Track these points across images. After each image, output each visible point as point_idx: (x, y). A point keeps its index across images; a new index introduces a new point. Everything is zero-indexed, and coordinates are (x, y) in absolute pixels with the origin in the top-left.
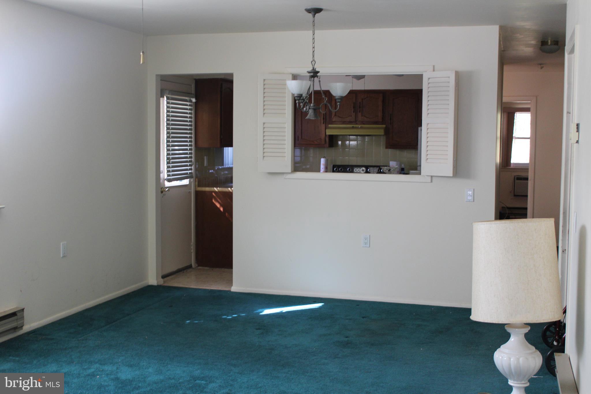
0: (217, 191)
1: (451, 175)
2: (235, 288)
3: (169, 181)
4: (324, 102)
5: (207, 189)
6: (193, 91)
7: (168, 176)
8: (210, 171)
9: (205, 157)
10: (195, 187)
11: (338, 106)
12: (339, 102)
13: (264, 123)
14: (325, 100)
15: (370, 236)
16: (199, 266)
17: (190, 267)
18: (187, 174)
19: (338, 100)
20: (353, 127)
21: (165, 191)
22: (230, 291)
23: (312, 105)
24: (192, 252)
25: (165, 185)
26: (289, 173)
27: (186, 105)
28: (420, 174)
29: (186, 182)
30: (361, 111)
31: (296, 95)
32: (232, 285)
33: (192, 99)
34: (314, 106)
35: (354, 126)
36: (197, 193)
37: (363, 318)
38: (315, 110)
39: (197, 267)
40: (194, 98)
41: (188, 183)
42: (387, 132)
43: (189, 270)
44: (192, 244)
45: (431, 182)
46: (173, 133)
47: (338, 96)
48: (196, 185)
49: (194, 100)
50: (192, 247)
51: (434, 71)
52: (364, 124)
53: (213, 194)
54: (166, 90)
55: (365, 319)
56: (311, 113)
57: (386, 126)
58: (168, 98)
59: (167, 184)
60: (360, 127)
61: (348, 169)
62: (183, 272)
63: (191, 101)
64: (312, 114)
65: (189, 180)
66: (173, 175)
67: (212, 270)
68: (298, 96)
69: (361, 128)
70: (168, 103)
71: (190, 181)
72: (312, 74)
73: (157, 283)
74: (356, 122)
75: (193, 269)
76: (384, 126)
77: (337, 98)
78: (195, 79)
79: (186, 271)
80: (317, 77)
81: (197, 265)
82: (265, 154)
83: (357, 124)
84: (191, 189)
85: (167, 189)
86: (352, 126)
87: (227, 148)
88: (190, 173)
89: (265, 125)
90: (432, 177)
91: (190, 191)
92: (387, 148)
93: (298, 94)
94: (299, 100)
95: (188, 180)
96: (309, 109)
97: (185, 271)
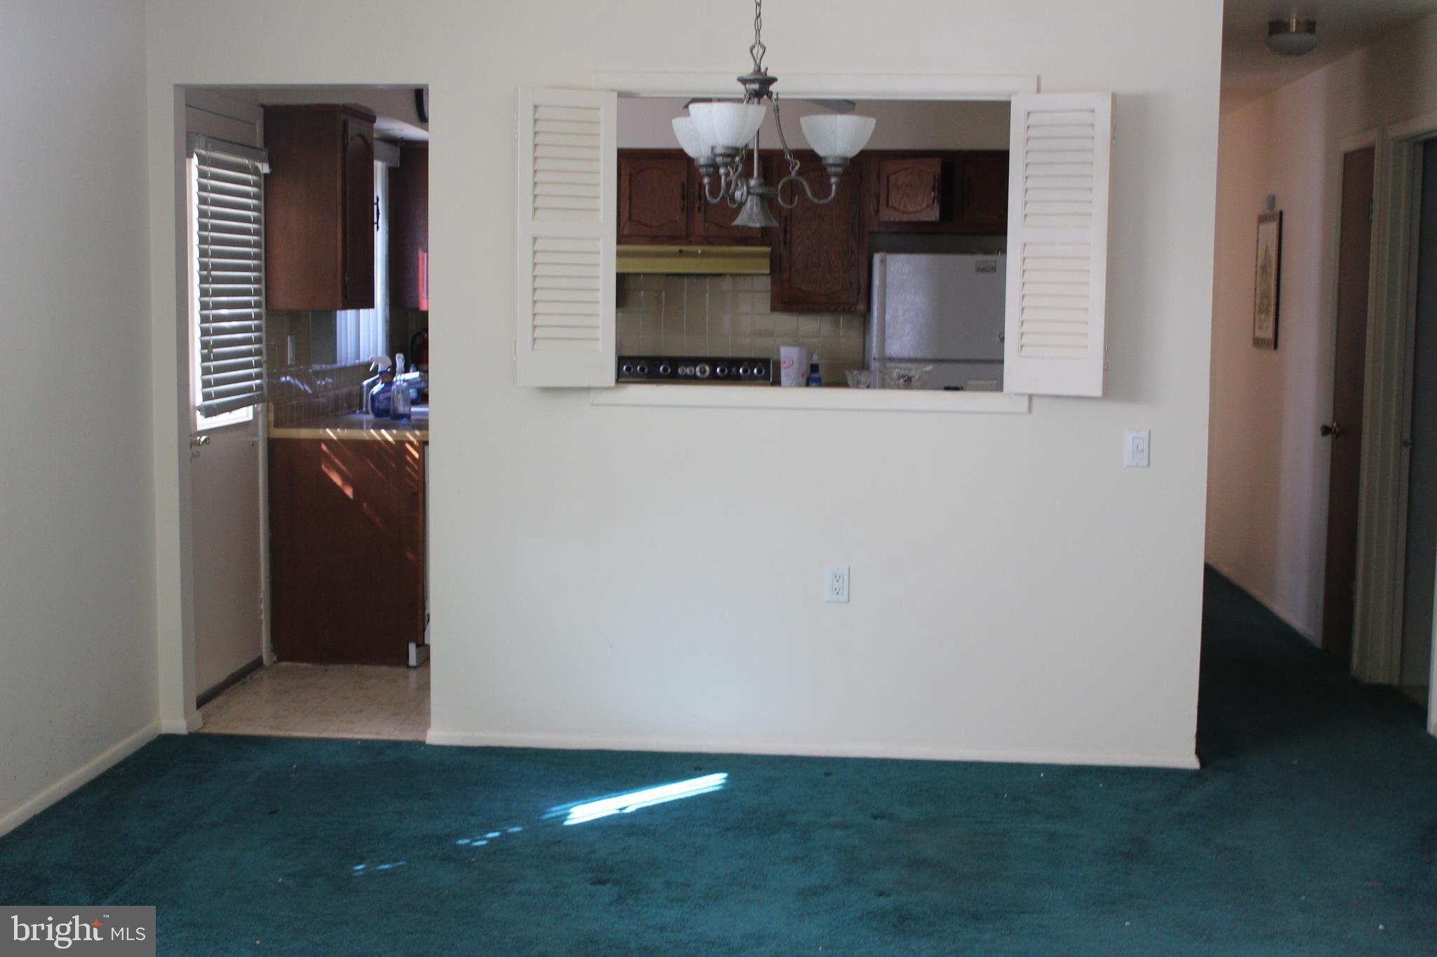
0: (335, 438)
1: (1097, 391)
2: (437, 735)
3: (209, 412)
4: (790, 173)
5: (305, 433)
6: (259, 141)
7: (207, 397)
8: (283, 379)
9: (289, 337)
10: (268, 427)
11: (834, 187)
12: (836, 175)
13: (535, 239)
14: (793, 168)
15: (849, 569)
16: (280, 659)
17: (257, 665)
18: (249, 389)
19: (833, 169)
20: (681, 251)
21: (198, 443)
22: (422, 744)
23: (753, 182)
24: (262, 621)
25: (198, 424)
26: (608, 388)
27: (246, 183)
28: (999, 387)
29: (244, 414)
30: (702, 208)
31: (719, 151)
32: (427, 725)
33: (259, 165)
34: (760, 185)
35: (685, 248)
36: (272, 444)
37: (876, 817)
38: (762, 197)
39: (275, 662)
40: (265, 162)
41: (251, 417)
42: (777, 267)
43: (257, 675)
44: (262, 595)
45: (1030, 410)
46: (217, 267)
47: (836, 158)
48: (268, 422)
49: (265, 168)
50: (262, 606)
51: (1039, 91)
52: (710, 243)
53: (324, 447)
54: (197, 134)
55: (884, 822)
56: (752, 209)
57: (772, 249)
58: (202, 161)
59: (203, 423)
60: (699, 252)
61: (661, 368)
62: (244, 683)
63: (256, 172)
64: (756, 210)
65: (254, 409)
66: (219, 395)
67: (326, 670)
68: (729, 152)
69: (704, 254)
70: (202, 174)
71: (255, 413)
72: (756, 86)
73: (188, 728)
74: (687, 238)
75: (267, 669)
76: (767, 249)
77: (831, 161)
78: (263, 106)
79: (251, 678)
80: (770, 94)
81: (275, 658)
82: (539, 332)
83: (690, 243)
84: (256, 435)
85: (203, 438)
86: (676, 248)
87: (350, 313)
88: (256, 386)
89: (539, 245)
90: (1031, 397)
91: (254, 439)
92: (774, 309)
93: (728, 148)
94: (725, 165)
95: (251, 408)
96: (749, 193)
97: (248, 678)
